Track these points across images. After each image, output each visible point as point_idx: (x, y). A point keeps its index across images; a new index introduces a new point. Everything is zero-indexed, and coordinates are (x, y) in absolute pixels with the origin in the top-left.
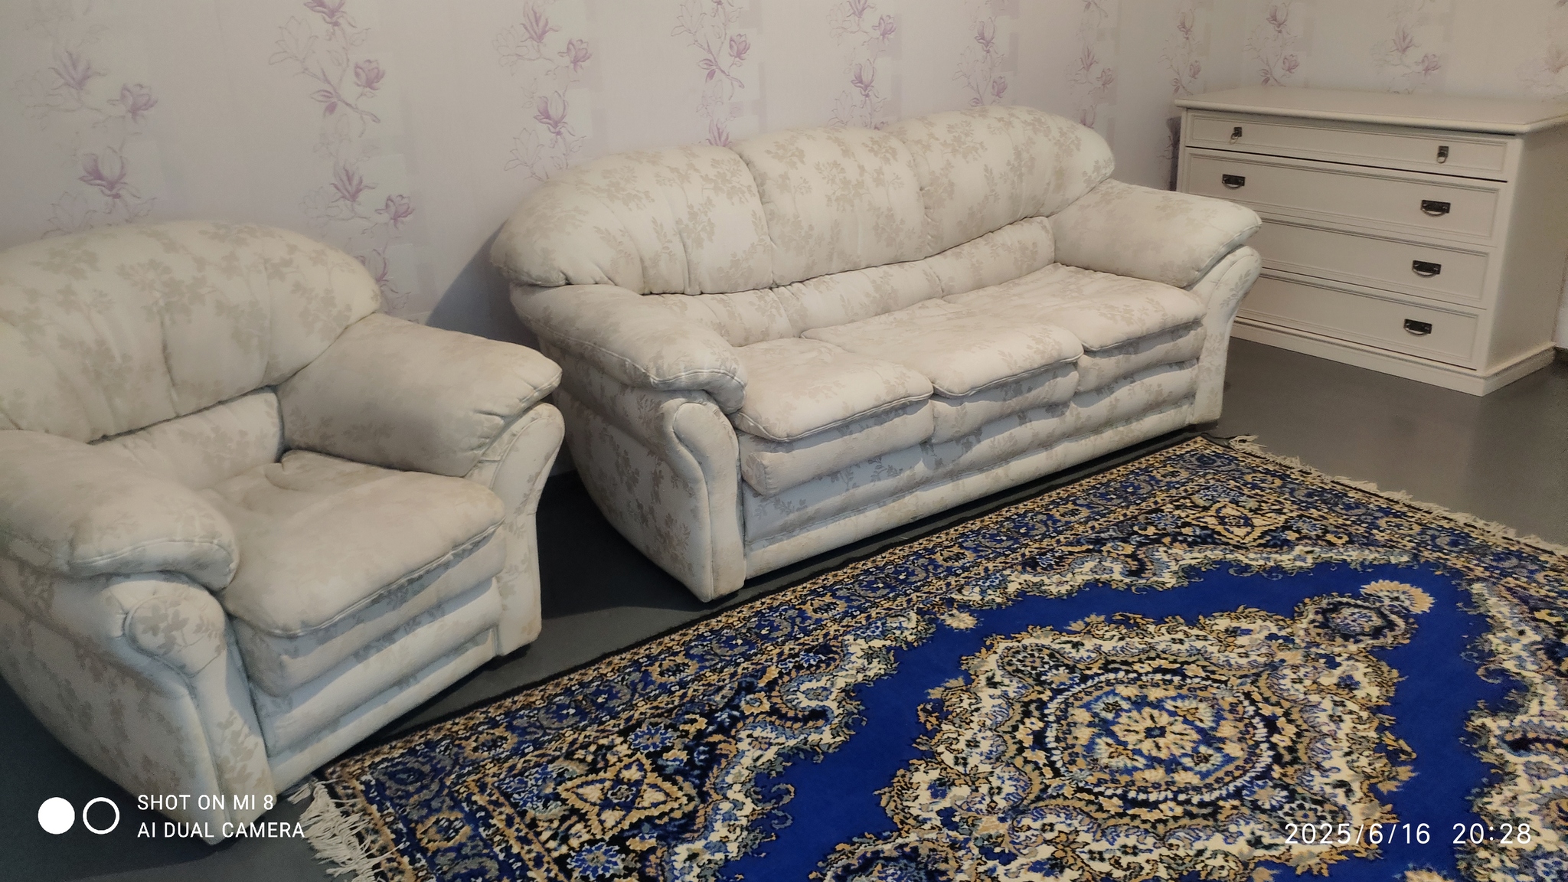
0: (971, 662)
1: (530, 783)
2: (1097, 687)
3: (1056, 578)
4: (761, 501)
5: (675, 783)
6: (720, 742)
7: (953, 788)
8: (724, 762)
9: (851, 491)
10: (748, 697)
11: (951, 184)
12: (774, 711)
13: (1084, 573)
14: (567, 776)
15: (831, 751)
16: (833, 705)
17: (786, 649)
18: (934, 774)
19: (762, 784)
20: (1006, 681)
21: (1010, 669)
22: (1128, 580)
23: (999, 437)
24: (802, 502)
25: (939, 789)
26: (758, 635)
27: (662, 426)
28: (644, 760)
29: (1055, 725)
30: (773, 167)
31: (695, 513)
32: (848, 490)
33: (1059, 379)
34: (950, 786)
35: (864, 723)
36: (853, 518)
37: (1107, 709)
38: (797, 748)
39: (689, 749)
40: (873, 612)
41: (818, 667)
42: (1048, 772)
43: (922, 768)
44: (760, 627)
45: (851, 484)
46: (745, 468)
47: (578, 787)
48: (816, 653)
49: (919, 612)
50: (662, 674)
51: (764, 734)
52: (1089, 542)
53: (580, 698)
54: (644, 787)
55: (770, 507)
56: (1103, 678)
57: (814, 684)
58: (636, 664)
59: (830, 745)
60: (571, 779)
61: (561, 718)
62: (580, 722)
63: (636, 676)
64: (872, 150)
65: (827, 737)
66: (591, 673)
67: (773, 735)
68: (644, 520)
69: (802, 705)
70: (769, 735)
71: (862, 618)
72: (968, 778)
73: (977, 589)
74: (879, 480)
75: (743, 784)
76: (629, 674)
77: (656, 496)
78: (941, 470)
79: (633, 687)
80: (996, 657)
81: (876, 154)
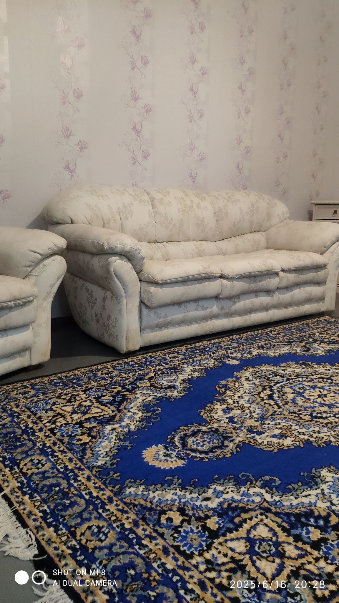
0: (238, 374)
1: (39, 405)
2: (294, 382)
3: (273, 351)
4: (149, 311)
5: (106, 406)
6: (128, 394)
7: (233, 411)
8: (129, 401)
9: (186, 313)
10: (140, 382)
11: (227, 213)
12: (152, 385)
13: (285, 350)
14: (57, 403)
15: (177, 398)
16: (179, 385)
17: (157, 368)
18: (224, 406)
19: (146, 407)
20: (254, 379)
21: (256, 376)
22: (304, 353)
23: (247, 301)
24: (166, 315)
25: (226, 411)
26: (146, 364)
27: (108, 268)
28: (93, 399)
29: (277, 393)
30: (158, 196)
31: (120, 311)
32: (185, 312)
33: (271, 279)
34: (231, 410)
35: (192, 390)
36: (187, 327)
37: (300, 388)
38: (163, 397)
39: (114, 397)
40: (195, 359)
41: (171, 373)
42: (276, 407)
43: (219, 404)
44: (146, 361)
45: (186, 310)
46: (142, 295)
47: (62, 407)
48: (171, 369)
49: (215, 359)
50: (102, 374)
51: (148, 392)
52: (285, 342)
53: (65, 380)
54: (92, 407)
55: (152, 314)
56: (296, 380)
57: (170, 378)
58: (92, 371)
59: (177, 396)
60: (59, 404)
61: (56, 386)
62: (65, 387)
63: (91, 375)
64: (196, 196)
65: (175, 394)
66: (71, 374)
67: (152, 393)
68: (98, 321)
69: (164, 384)
70: (150, 393)
71: (191, 360)
72: (239, 408)
73: (240, 353)
74: (198, 310)
75: (137, 407)
76: (88, 374)
77: (104, 308)
78: (224, 311)
79: (90, 378)
80: (249, 372)
81: (198, 197)
